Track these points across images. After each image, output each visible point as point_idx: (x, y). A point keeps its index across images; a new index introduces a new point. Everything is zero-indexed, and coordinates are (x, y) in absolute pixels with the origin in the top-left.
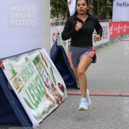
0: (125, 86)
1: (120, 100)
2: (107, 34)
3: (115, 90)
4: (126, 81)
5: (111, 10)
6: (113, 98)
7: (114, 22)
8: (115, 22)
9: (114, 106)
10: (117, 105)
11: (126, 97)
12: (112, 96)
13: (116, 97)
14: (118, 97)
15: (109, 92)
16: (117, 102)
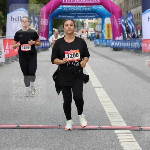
0: (23, 116)
1: (18, 133)
2: (2, 53)
3: (12, 120)
4: (24, 109)
5: (5, 25)
6: (10, 130)
7: (8, 39)
8: (10, 39)
9: (11, 141)
10: (15, 139)
11: (25, 130)
12: (9, 128)
13: (13, 129)
14: (15, 129)
15: (5, 124)
16: (15, 135)
